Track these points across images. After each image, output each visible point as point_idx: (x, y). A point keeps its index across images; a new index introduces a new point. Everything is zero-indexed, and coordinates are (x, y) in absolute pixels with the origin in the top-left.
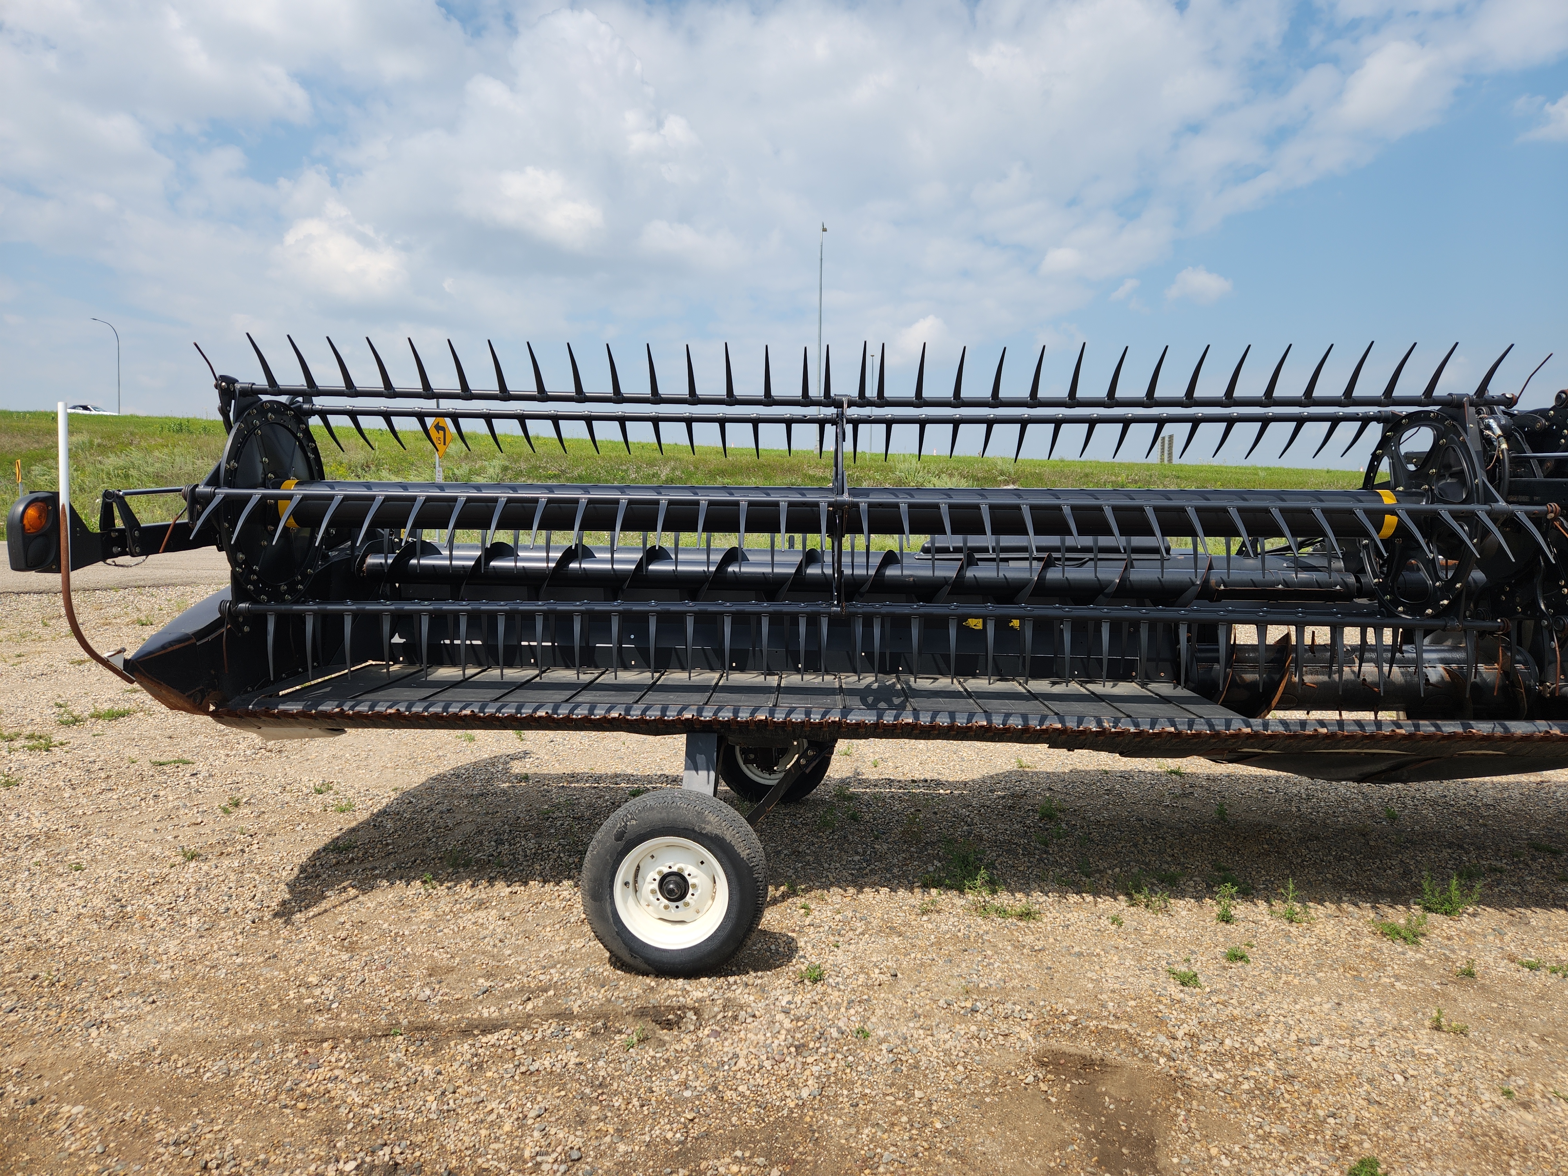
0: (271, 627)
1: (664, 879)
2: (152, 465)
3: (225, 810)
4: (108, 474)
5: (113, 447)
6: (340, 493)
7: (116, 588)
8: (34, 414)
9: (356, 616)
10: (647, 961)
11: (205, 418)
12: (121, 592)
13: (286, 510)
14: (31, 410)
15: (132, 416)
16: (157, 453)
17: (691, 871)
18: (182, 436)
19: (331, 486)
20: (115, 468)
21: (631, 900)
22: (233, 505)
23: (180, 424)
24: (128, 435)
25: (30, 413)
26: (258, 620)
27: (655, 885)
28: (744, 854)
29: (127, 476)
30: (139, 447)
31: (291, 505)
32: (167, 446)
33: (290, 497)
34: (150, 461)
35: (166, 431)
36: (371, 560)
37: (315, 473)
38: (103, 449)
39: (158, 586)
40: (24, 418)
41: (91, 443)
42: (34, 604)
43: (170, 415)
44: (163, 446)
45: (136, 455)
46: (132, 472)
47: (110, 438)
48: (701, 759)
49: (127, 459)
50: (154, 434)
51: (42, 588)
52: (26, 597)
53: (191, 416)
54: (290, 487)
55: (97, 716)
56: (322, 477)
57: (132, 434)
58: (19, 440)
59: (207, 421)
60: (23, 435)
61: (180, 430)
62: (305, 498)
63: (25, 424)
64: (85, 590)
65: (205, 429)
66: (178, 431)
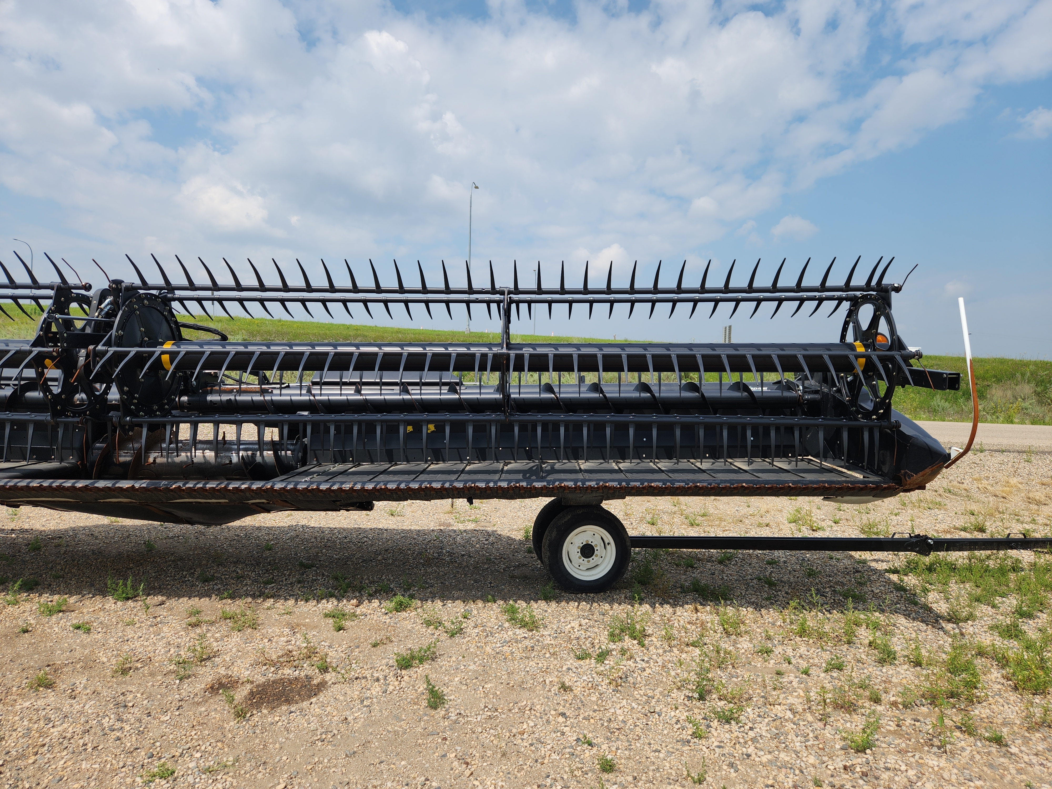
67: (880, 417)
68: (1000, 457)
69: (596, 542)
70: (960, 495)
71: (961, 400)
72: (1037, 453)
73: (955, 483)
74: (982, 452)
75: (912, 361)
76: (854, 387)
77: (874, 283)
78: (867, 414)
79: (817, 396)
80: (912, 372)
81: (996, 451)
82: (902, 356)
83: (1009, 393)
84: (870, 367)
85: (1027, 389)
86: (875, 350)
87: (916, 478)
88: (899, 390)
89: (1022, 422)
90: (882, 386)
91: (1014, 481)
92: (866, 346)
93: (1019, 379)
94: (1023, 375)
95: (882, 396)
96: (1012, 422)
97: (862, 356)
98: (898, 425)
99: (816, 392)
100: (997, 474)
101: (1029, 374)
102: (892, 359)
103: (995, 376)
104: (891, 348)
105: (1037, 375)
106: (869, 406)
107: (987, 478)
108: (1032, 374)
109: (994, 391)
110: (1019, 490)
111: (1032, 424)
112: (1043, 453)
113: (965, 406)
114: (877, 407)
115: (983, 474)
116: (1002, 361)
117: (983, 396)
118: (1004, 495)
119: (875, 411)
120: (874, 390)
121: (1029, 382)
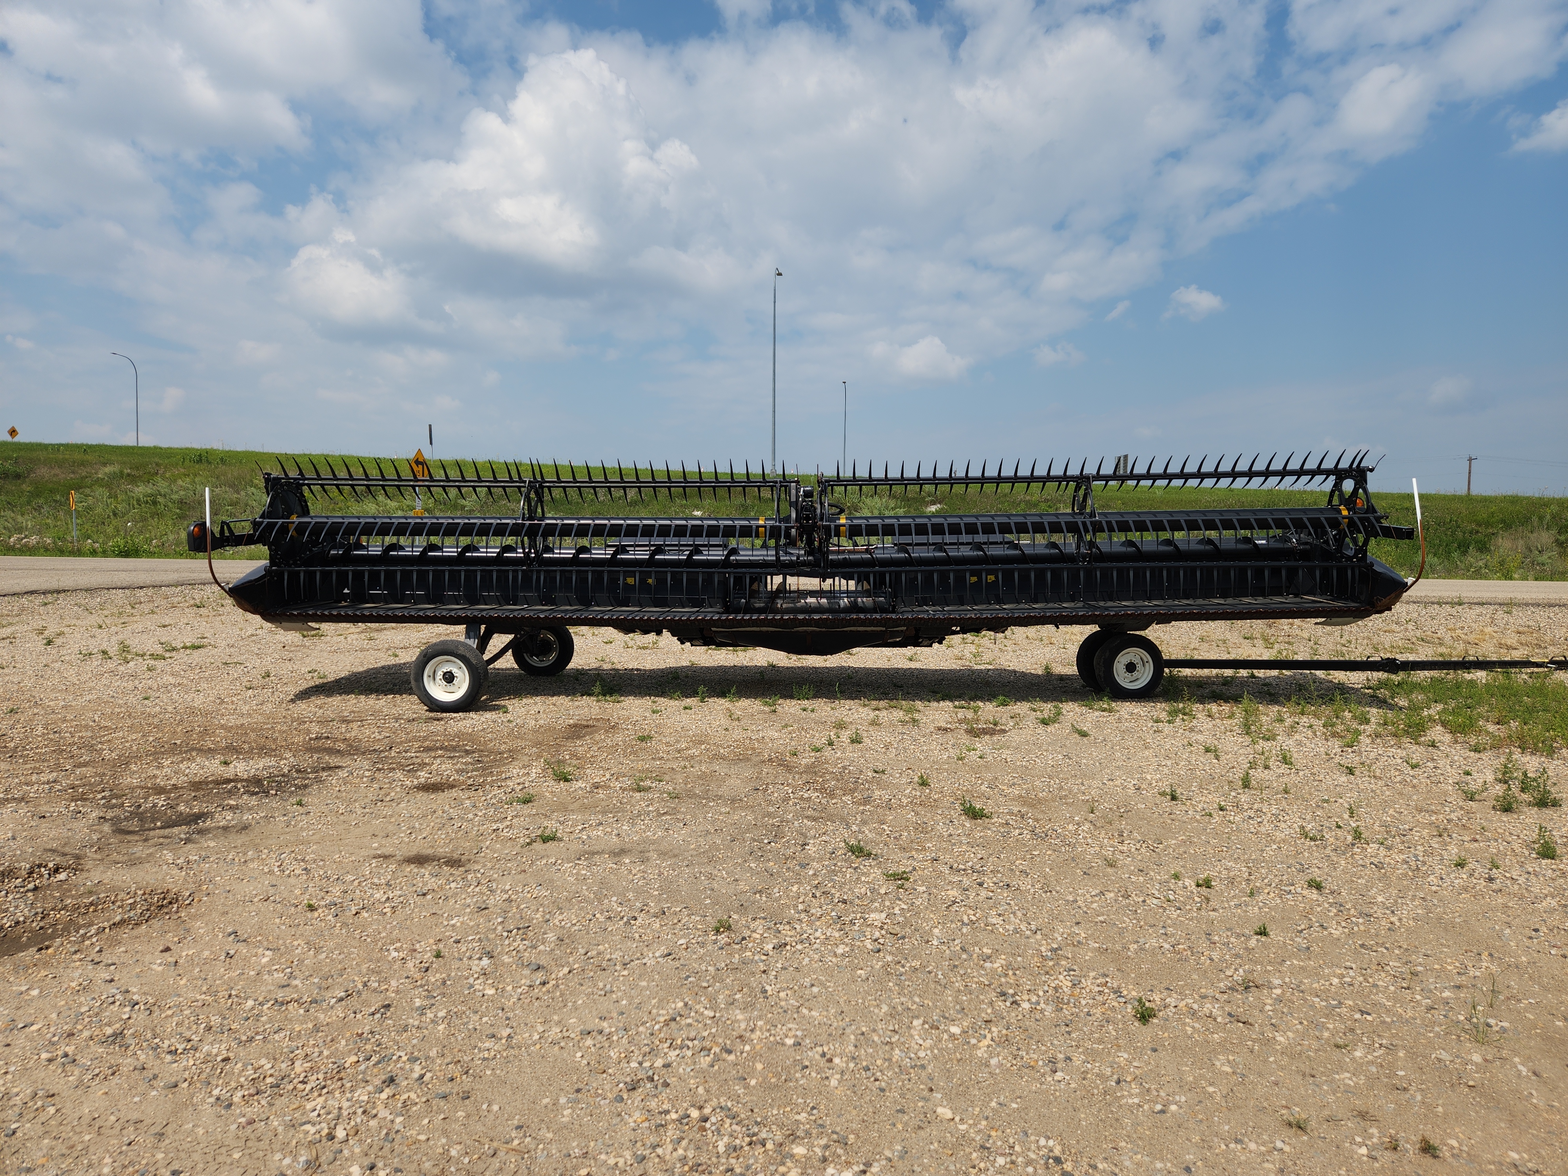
0: (286, 577)
1: (445, 674)
2: (177, 492)
3: (263, 677)
4: (138, 500)
5: (140, 477)
6: (314, 521)
7: (176, 585)
8: (67, 446)
9: (321, 572)
10: (437, 706)
11: (221, 449)
12: (179, 588)
13: (292, 528)
14: (63, 442)
15: (155, 448)
16: (180, 482)
17: (455, 671)
18: (202, 467)
19: (312, 518)
20: (144, 496)
21: (432, 683)
22: (271, 526)
23: (200, 455)
24: (154, 465)
25: (62, 445)
26: (280, 575)
27: (441, 677)
28: (474, 663)
29: (155, 503)
30: (164, 478)
31: (295, 525)
32: (189, 475)
33: (293, 523)
34: (175, 489)
35: (187, 462)
36: (332, 552)
37: (305, 512)
38: (133, 479)
39: (204, 584)
40: (58, 450)
41: (121, 472)
42: (121, 595)
43: (189, 446)
44: (185, 475)
45: (162, 485)
46: (160, 499)
47: (137, 469)
48: (472, 634)
49: (155, 488)
50: (177, 464)
51: (124, 585)
52: (114, 591)
53: (208, 447)
54: (294, 519)
55: (185, 647)
56: (308, 513)
57: (157, 464)
58: (57, 471)
59: (222, 451)
60: (60, 467)
61: (200, 461)
62: (300, 523)
63: (61, 457)
64: (154, 587)
65: (222, 459)
66: (198, 462)
67: (1359, 560)
68: (1478, 609)
69: (1137, 660)
70: (1432, 643)
71: (1455, 555)
72: (1519, 606)
73: (1429, 633)
74: (1460, 605)
75: (1382, 521)
76: (1340, 540)
77: (1355, 466)
78: (1350, 558)
79: (1308, 547)
80: (1382, 528)
81: (1476, 604)
82: (1374, 517)
83: (1521, 542)
84: (1352, 523)
85: (1546, 537)
86: (1355, 513)
87: (1385, 601)
88: (1373, 541)
89: (1525, 578)
90: (1361, 538)
91: (1488, 630)
92: (1349, 510)
93: (1535, 524)
94: (1541, 518)
95: (1360, 544)
96: (1511, 579)
97: (1345, 517)
98: (1372, 564)
99: (1306, 543)
100: (1473, 624)
101: (1548, 517)
102: (1368, 519)
103: (1503, 521)
104: (1367, 512)
105: (1561, 518)
106: (1351, 553)
107: (1462, 628)
108: (1554, 518)
109: (1500, 540)
110: (1492, 637)
111: (1536, 579)
112: (1527, 605)
113: (1461, 562)
114: (1357, 552)
115: (1459, 625)
116: (1514, 500)
117: (1486, 548)
118: (1477, 641)
119: (1355, 556)
120: (1355, 541)
121: (1548, 529)
